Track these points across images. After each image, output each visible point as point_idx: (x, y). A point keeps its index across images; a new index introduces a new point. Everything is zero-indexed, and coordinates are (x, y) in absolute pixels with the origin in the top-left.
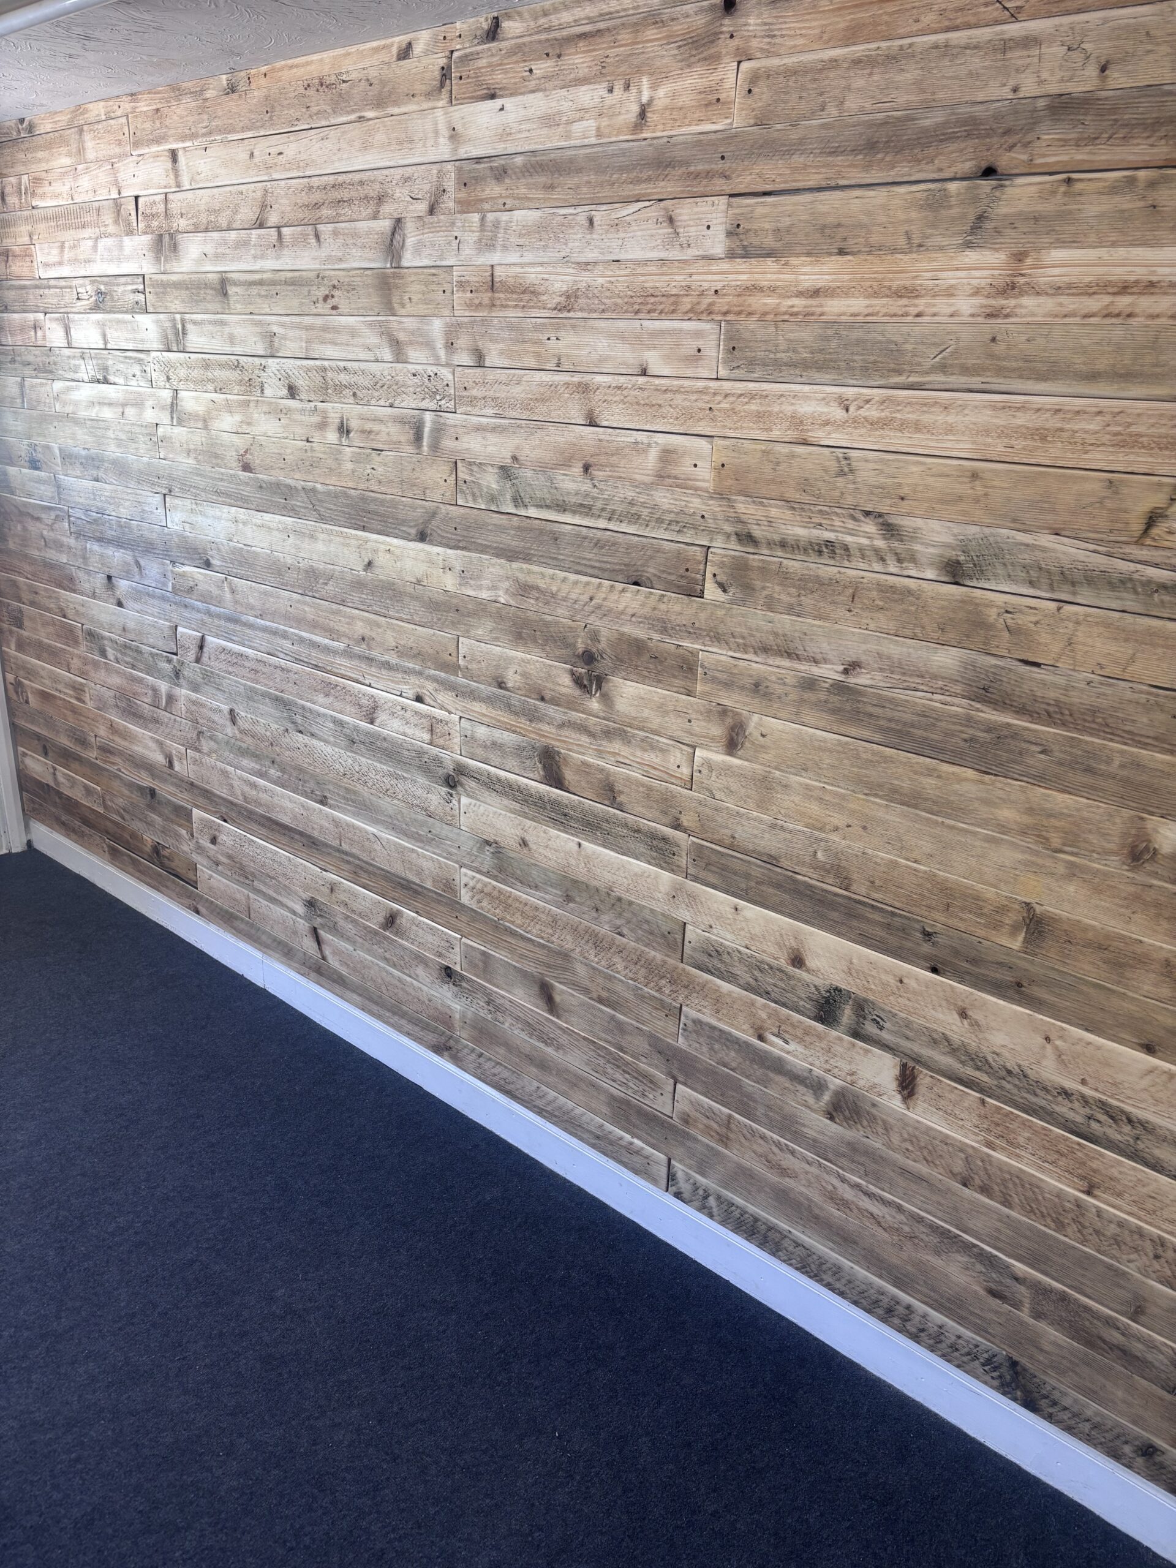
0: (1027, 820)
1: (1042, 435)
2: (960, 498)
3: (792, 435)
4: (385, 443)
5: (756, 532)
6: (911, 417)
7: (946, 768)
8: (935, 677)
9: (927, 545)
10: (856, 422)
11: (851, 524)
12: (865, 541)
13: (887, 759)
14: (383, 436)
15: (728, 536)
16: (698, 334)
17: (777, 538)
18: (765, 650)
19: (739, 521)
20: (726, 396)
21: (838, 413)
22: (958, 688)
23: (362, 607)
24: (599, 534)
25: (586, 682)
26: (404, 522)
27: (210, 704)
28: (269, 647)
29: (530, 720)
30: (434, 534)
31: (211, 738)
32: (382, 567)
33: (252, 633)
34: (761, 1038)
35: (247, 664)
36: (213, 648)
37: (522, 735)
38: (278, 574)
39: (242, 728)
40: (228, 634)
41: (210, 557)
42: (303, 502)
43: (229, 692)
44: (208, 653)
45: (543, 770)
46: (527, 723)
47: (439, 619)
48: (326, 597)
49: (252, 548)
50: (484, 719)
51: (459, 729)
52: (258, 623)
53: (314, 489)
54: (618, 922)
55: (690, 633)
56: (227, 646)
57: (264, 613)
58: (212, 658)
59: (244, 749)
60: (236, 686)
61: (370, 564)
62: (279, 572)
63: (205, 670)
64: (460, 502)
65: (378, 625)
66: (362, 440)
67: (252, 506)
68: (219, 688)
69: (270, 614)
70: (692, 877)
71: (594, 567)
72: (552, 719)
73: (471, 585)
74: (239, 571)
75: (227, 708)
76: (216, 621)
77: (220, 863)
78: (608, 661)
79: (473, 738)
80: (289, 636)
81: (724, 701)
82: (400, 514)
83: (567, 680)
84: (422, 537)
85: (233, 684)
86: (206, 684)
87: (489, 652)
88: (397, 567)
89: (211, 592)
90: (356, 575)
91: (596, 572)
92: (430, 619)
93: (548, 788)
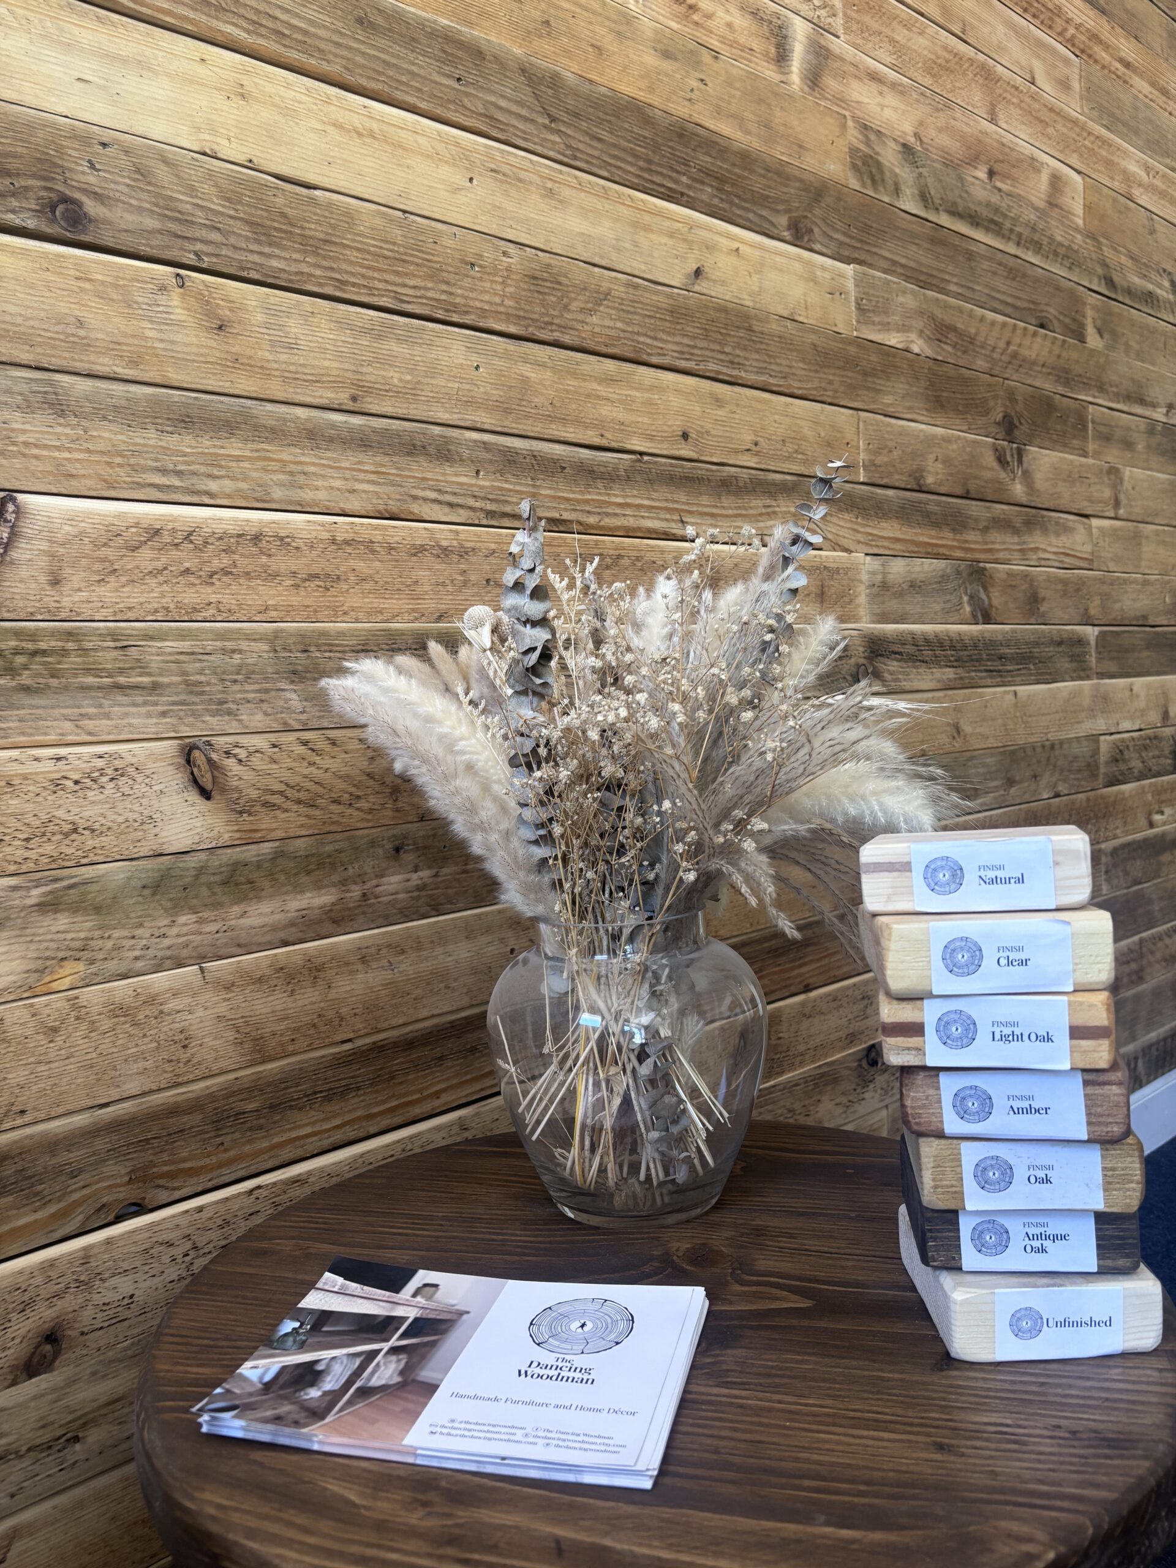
3: (1123, 188)
4: (723, 40)
5: (1115, 278)
10: (1153, 189)
16: (1066, 61)
17: (1126, 285)
18: (1129, 398)
19: (1106, 264)
20: (1089, 134)
21: (1144, 176)
23: (683, 364)
24: (1012, 262)
25: (1009, 459)
26: (763, 200)
27: (49, 766)
28: (388, 497)
29: (954, 530)
30: (816, 230)
31: (49, 906)
32: (724, 283)
33: (308, 458)
34: (1151, 825)
35: (282, 563)
36: (81, 535)
37: (947, 558)
38: (431, 277)
39: (254, 794)
40: (179, 473)
41: (79, 189)
42: (521, 103)
43: (187, 683)
44: (43, 562)
45: (969, 603)
46: (951, 535)
47: (831, 383)
48: (590, 344)
49: (317, 193)
50: (898, 546)
51: (864, 577)
52: (333, 426)
53: (555, 81)
54: (1054, 779)
55: (1086, 386)
56: (174, 519)
57: (369, 391)
58: (75, 578)
59: (259, 865)
60: (224, 651)
61: (698, 273)
62: (434, 275)
63: (18, 634)
64: (854, 183)
65: (719, 402)
66: (676, 17)
67: (325, 67)
68: (118, 687)
69: (397, 394)
70: (1102, 675)
71: (1006, 303)
72: (976, 520)
73: (874, 323)
74: (256, 258)
75: (168, 748)
76: (109, 435)
77: (88, 1421)
78: (1025, 428)
79: (884, 586)
80: (466, 453)
81: (1109, 459)
82: (757, 183)
83: (990, 460)
84: (799, 235)
85: (210, 645)
86: (26, 689)
87: (903, 433)
88: (754, 283)
89: (80, 323)
90: (669, 296)
91: (1008, 310)
92: (816, 384)
93: (980, 627)
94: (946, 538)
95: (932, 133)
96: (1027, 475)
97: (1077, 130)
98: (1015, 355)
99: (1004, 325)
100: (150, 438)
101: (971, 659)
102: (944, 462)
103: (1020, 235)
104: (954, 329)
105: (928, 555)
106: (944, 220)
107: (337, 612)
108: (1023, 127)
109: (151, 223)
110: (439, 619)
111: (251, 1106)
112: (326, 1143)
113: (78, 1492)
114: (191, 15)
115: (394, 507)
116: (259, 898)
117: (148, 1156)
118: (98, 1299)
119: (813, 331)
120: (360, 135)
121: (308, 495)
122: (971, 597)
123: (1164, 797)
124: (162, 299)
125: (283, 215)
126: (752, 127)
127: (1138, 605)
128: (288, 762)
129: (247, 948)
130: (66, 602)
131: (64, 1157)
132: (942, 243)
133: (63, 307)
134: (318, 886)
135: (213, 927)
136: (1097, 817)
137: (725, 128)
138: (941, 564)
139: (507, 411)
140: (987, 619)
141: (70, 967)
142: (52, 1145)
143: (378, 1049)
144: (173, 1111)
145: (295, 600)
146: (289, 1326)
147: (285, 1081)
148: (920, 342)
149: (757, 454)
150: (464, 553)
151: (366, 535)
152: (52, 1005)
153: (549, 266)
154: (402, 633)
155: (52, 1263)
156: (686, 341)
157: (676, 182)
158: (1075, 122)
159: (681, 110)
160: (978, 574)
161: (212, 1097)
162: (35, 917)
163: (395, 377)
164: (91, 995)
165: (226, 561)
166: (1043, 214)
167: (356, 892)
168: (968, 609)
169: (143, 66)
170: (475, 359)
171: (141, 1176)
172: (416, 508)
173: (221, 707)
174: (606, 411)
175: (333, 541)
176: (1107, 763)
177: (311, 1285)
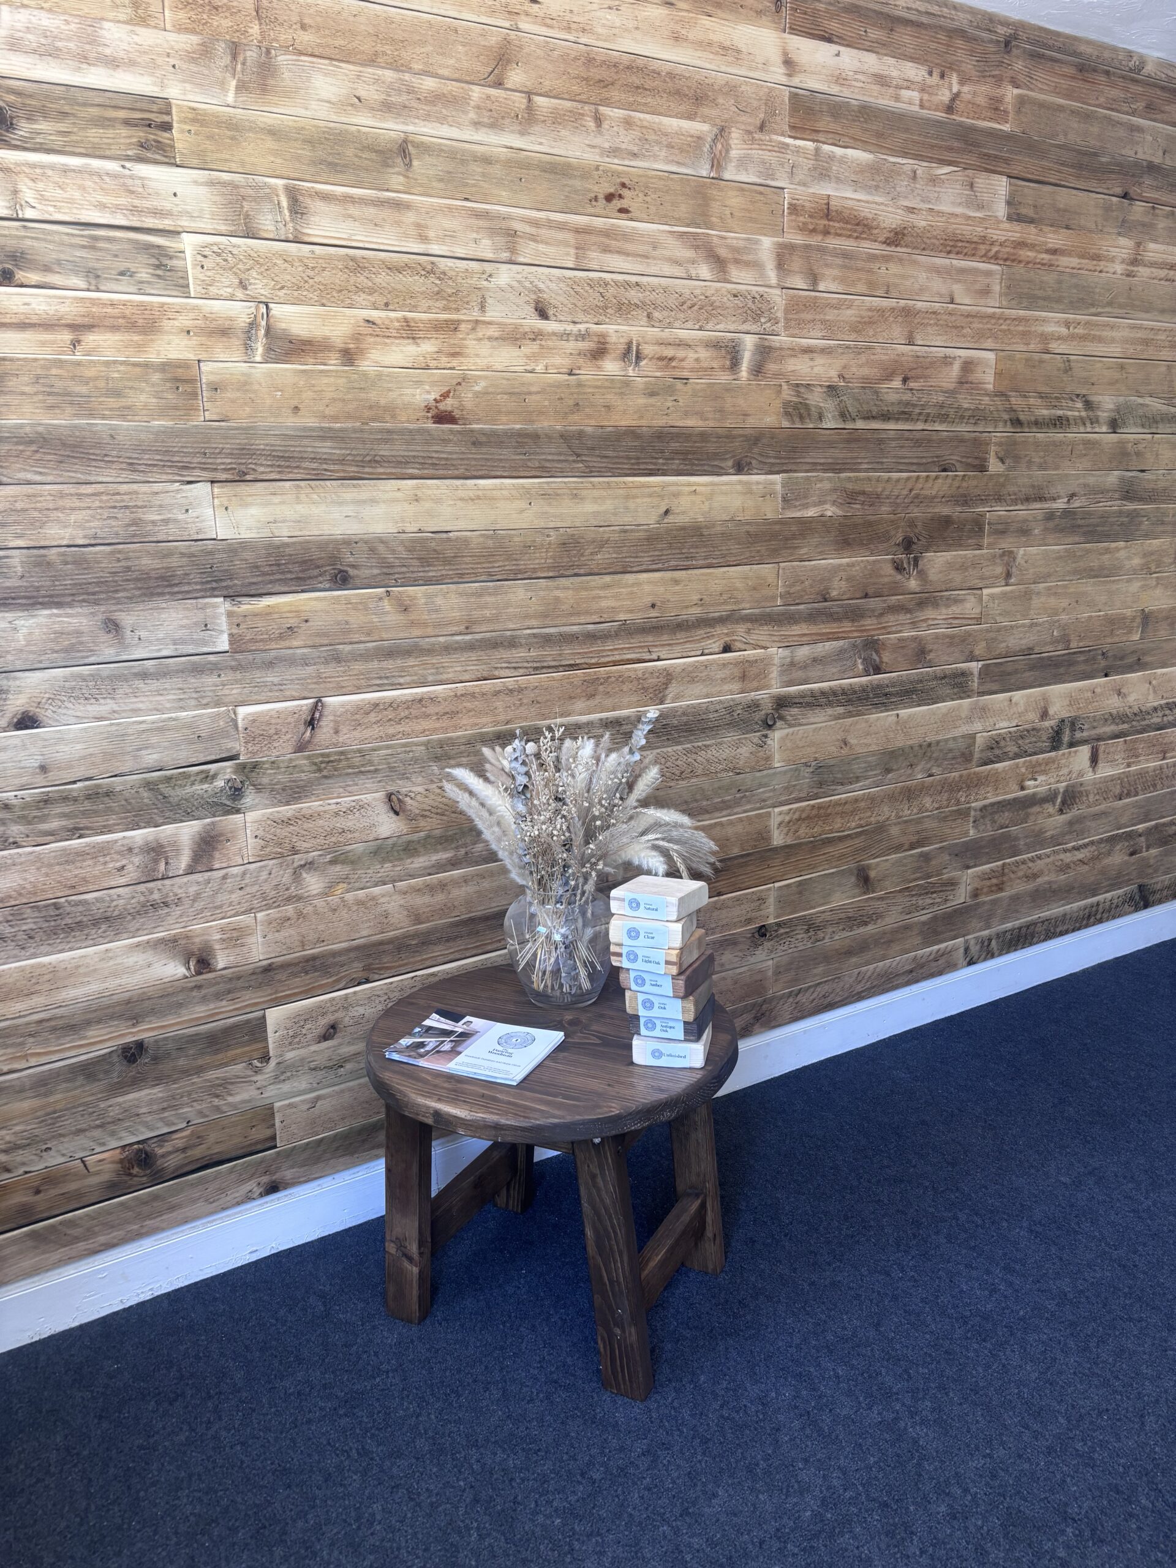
0: (1143, 561)
1: (1146, 342)
2: (1117, 381)
3: (1040, 347)
4: (692, 370)
5: (1022, 417)
6: (1098, 333)
7: (1113, 545)
8: (1108, 491)
9: (1104, 411)
10: (1073, 337)
11: (1070, 404)
12: (1077, 414)
13: (1088, 551)
14: (689, 363)
15: (1006, 422)
16: (988, 274)
17: (1033, 419)
18: (1027, 500)
19: (1013, 410)
20: (1006, 319)
21: (1063, 331)
22: (1117, 496)
23: (654, 567)
24: (918, 435)
25: (905, 565)
26: (716, 456)
27: (334, 807)
28: (482, 669)
29: (853, 621)
30: (754, 462)
31: (333, 862)
32: (684, 513)
33: (445, 660)
34: (1023, 788)
35: (432, 709)
36: (346, 712)
37: (845, 638)
38: (507, 560)
39: (417, 812)
40: (387, 678)
41: (349, 566)
42: (560, 454)
43: (390, 768)
44: (332, 725)
45: (863, 663)
46: (850, 624)
47: (758, 551)
48: (596, 570)
49: (451, 534)
50: (805, 639)
51: (776, 661)
52: (457, 642)
53: (581, 434)
54: (929, 766)
55: (983, 500)
56: (384, 698)
57: (475, 623)
58: (344, 729)
59: (419, 842)
60: (405, 752)
61: (667, 512)
62: (509, 558)
63: (322, 755)
64: (786, 424)
65: (676, 582)
66: (660, 369)
67: (456, 472)
68: (361, 772)
69: (489, 620)
70: (982, 694)
71: (912, 464)
72: (873, 611)
73: (795, 507)
74: (421, 574)
75: (381, 795)
76: (358, 667)
77: (346, 1060)
78: (923, 542)
79: (792, 664)
80: (523, 641)
81: (1003, 546)
82: (711, 447)
83: (889, 570)
84: (740, 468)
85: (399, 750)
86: (325, 777)
87: (814, 568)
88: (706, 507)
89: (347, 623)
90: (646, 531)
91: (914, 468)
92: (748, 555)
93: (869, 678)
94: (847, 626)
95: (854, 370)
96: (922, 575)
97: (993, 321)
98: (917, 496)
99: (908, 479)
100: (375, 664)
101: (859, 699)
102: (847, 580)
103: (928, 414)
104: (863, 493)
105: (829, 640)
106: (860, 424)
107: (456, 728)
108: (939, 338)
109: (376, 571)
110: (507, 723)
111: (414, 942)
112: (446, 959)
113: (342, 1086)
114: (394, 471)
115: (485, 674)
116: (419, 856)
117: (371, 960)
118: (351, 1014)
119: (748, 524)
120: (472, 500)
121: (444, 677)
122: (864, 659)
123: (1038, 769)
124: (380, 604)
125: (435, 550)
126: (710, 416)
127: (1023, 642)
128: (433, 797)
129: (413, 877)
130: (341, 739)
131: (338, 959)
132: (857, 440)
133: (340, 618)
134: (445, 850)
135: (399, 868)
136: (968, 787)
137: (690, 422)
138: (841, 643)
139: (546, 616)
140: (878, 670)
141: (341, 885)
142: (334, 954)
143: (472, 920)
144: (381, 943)
145: (437, 725)
146: (417, 1030)
147: (429, 932)
148: (834, 509)
149: (702, 605)
150: (520, 690)
151: (471, 690)
152: (334, 900)
153: (573, 535)
154: (487, 733)
155: (333, 999)
156: (657, 553)
157: (655, 464)
158: (991, 316)
159: (660, 422)
160: (872, 645)
161: (397, 938)
162: (328, 866)
163: (487, 613)
164: (349, 896)
165: (407, 712)
166: (952, 393)
167: (463, 851)
168: (861, 667)
169: (373, 501)
170: (529, 594)
171: (367, 968)
172: (496, 673)
173: (404, 776)
174: (604, 604)
175: (456, 696)
176: (982, 751)
177: (427, 1017)
